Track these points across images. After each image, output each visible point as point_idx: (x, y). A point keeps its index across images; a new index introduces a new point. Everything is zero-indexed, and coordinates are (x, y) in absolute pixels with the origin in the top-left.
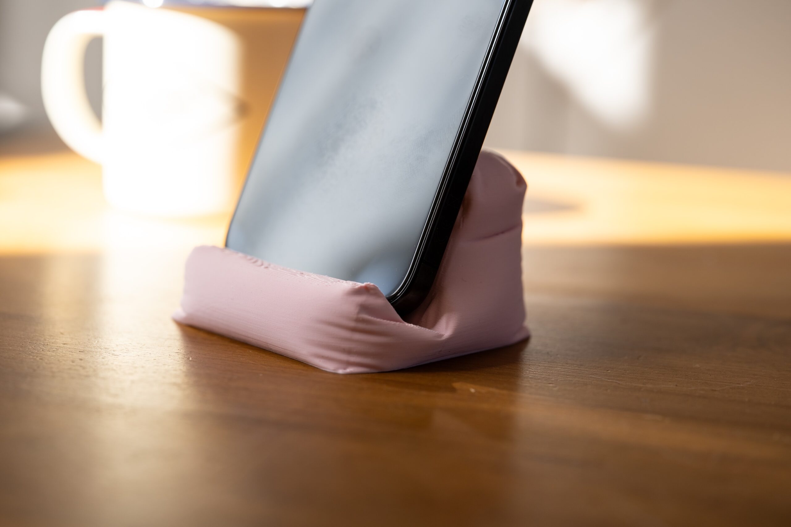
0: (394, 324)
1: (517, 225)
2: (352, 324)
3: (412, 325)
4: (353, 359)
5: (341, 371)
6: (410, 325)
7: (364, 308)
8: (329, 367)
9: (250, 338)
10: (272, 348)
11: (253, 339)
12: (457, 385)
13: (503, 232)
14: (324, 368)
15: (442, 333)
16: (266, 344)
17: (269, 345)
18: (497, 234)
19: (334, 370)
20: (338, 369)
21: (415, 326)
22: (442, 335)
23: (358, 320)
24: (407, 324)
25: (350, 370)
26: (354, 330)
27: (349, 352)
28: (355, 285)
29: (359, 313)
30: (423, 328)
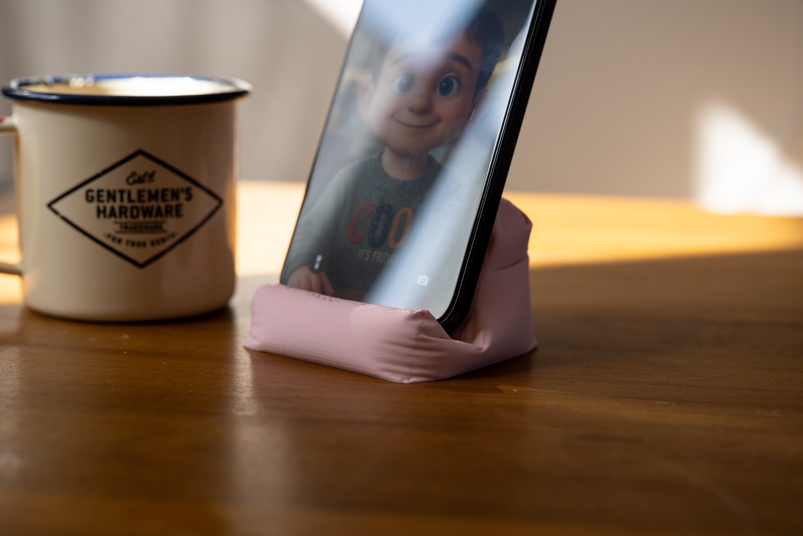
0: (446, 341)
1: (525, 257)
2: (413, 343)
3: (458, 341)
4: (415, 371)
5: (406, 381)
6: (457, 341)
7: (422, 329)
8: (396, 378)
9: (323, 359)
10: (342, 365)
11: (325, 359)
12: (501, 387)
13: (517, 263)
14: (392, 379)
15: (482, 346)
16: (338, 363)
17: (340, 364)
18: (513, 265)
19: (400, 381)
20: (403, 379)
21: (461, 342)
22: (481, 349)
23: (418, 340)
24: (455, 341)
25: (413, 380)
26: (415, 347)
27: (411, 365)
28: (413, 311)
29: (418, 334)
30: (467, 343)
